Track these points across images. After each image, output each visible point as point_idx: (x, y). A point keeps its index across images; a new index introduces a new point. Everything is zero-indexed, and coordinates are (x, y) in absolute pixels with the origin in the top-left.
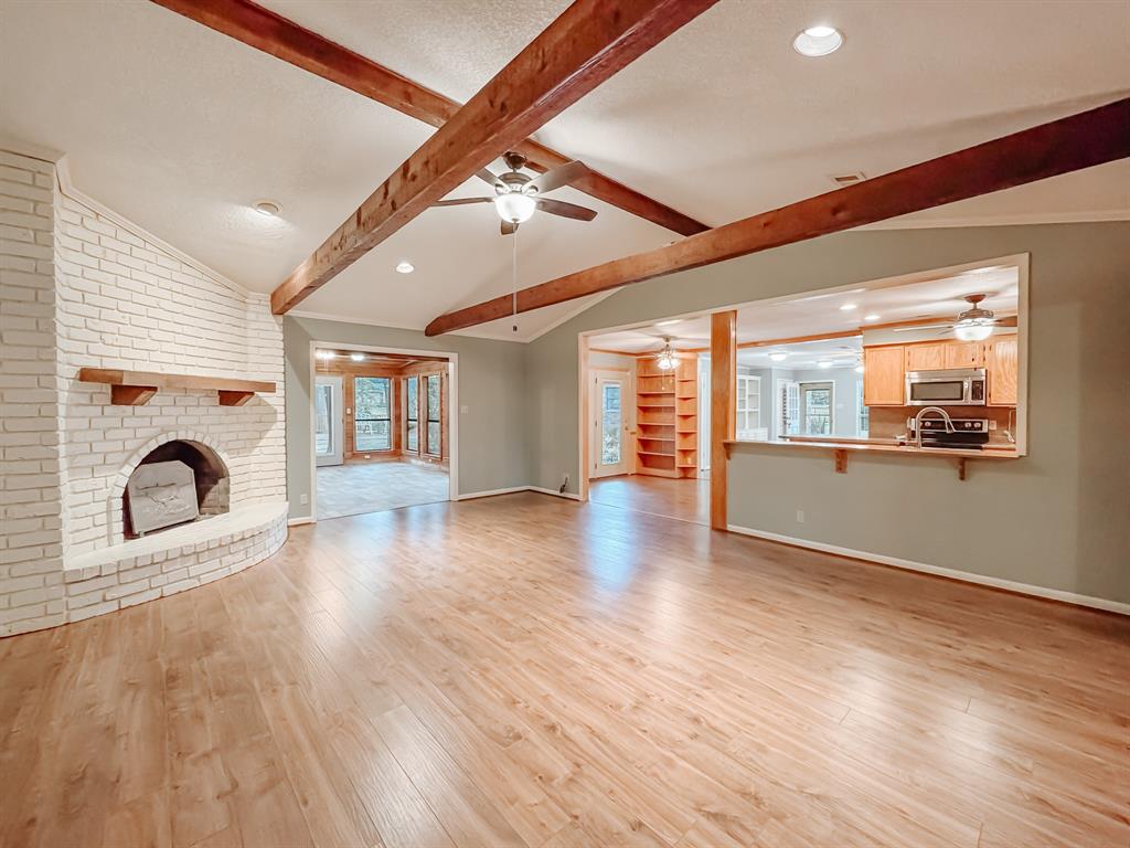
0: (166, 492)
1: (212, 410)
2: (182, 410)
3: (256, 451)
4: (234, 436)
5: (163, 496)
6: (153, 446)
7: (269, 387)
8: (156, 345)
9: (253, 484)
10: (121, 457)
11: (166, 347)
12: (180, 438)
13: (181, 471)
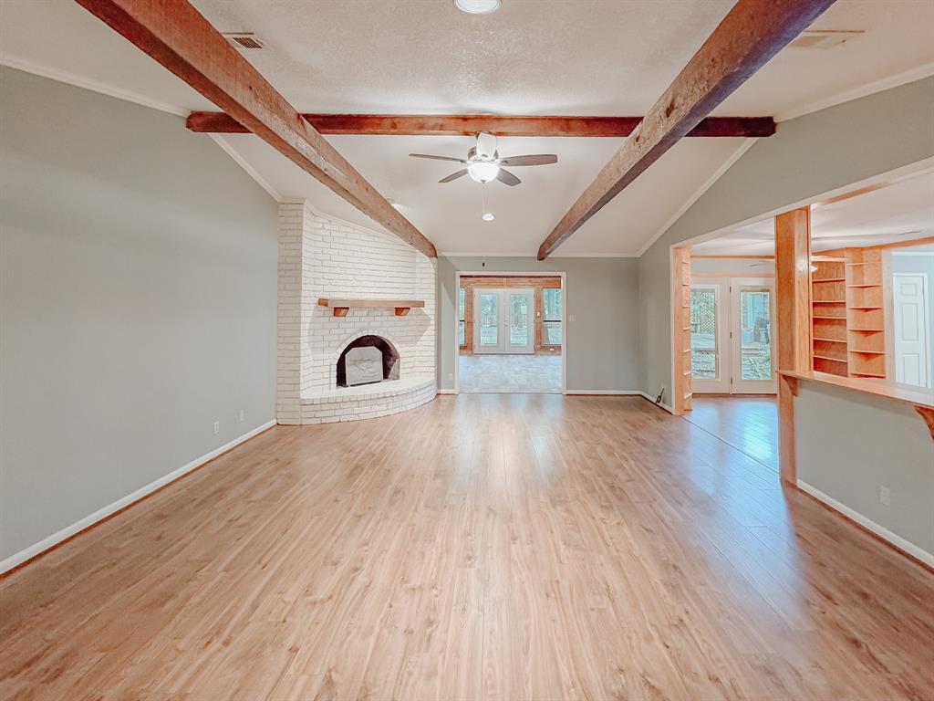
0: (366, 364)
1: (390, 318)
2: (372, 318)
3: (419, 343)
4: (405, 334)
5: (364, 366)
6: (354, 338)
7: (421, 304)
8: (359, 283)
9: (417, 364)
10: (337, 344)
11: (364, 284)
12: (370, 334)
13: (376, 353)
